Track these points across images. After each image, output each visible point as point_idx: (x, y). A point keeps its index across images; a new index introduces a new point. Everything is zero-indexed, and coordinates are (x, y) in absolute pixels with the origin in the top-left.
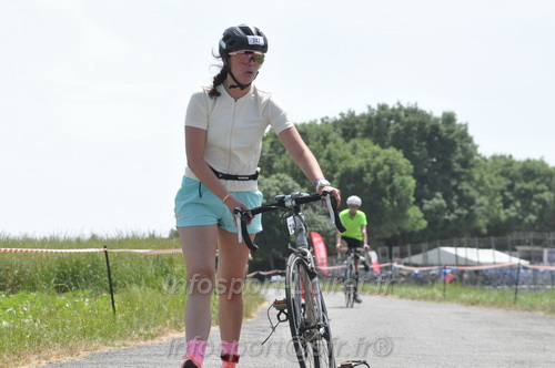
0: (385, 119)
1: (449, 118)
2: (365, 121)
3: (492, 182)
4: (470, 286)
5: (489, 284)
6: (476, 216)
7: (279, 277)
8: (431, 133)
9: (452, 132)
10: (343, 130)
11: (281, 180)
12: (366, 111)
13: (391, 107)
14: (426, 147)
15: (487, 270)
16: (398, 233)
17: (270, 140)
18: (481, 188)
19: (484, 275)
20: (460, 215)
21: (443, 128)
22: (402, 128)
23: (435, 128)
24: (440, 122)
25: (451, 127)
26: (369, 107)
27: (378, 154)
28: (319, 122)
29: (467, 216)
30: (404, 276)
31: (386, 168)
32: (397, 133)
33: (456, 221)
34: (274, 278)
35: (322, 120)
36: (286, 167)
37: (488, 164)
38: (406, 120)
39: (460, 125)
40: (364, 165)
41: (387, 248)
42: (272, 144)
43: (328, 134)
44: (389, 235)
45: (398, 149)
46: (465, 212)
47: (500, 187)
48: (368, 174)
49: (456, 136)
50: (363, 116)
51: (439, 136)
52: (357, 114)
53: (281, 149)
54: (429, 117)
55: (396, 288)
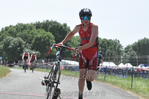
0: (48, 24)
1: (65, 25)
2: (42, 24)
3: (76, 43)
4: (68, 71)
5: (73, 70)
6: (71, 52)
7: (16, 66)
8: (60, 29)
9: (66, 29)
10: (36, 26)
11: (19, 39)
12: (43, 22)
13: (49, 21)
14: (59, 32)
15: (73, 67)
16: (50, 55)
17: (16, 28)
18: (73, 44)
19: (72, 68)
20: (67, 51)
21: (63, 27)
22: (52, 27)
23: (61, 27)
24: (63, 26)
25: (66, 27)
26: (44, 21)
27: (45, 33)
28: (30, 24)
29: (69, 52)
30: (51, 67)
31: (47, 37)
32: (51, 28)
33: (66, 53)
34: (15, 66)
35: (31, 23)
36: (20, 35)
37: (75, 38)
38: (54, 25)
39: (68, 27)
40: (42, 36)
41: (46, 59)
42: (16, 29)
43: (32, 27)
44: (48, 56)
45: (51, 33)
46: (69, 51)
47: (78, 44)
48: (42, 39)
49: (67, 30)
50: (42, 23)
51: (63, 30)
52: (40, 22)
53: (19, 31)
54: (60, 24)
55: (48, 70)
